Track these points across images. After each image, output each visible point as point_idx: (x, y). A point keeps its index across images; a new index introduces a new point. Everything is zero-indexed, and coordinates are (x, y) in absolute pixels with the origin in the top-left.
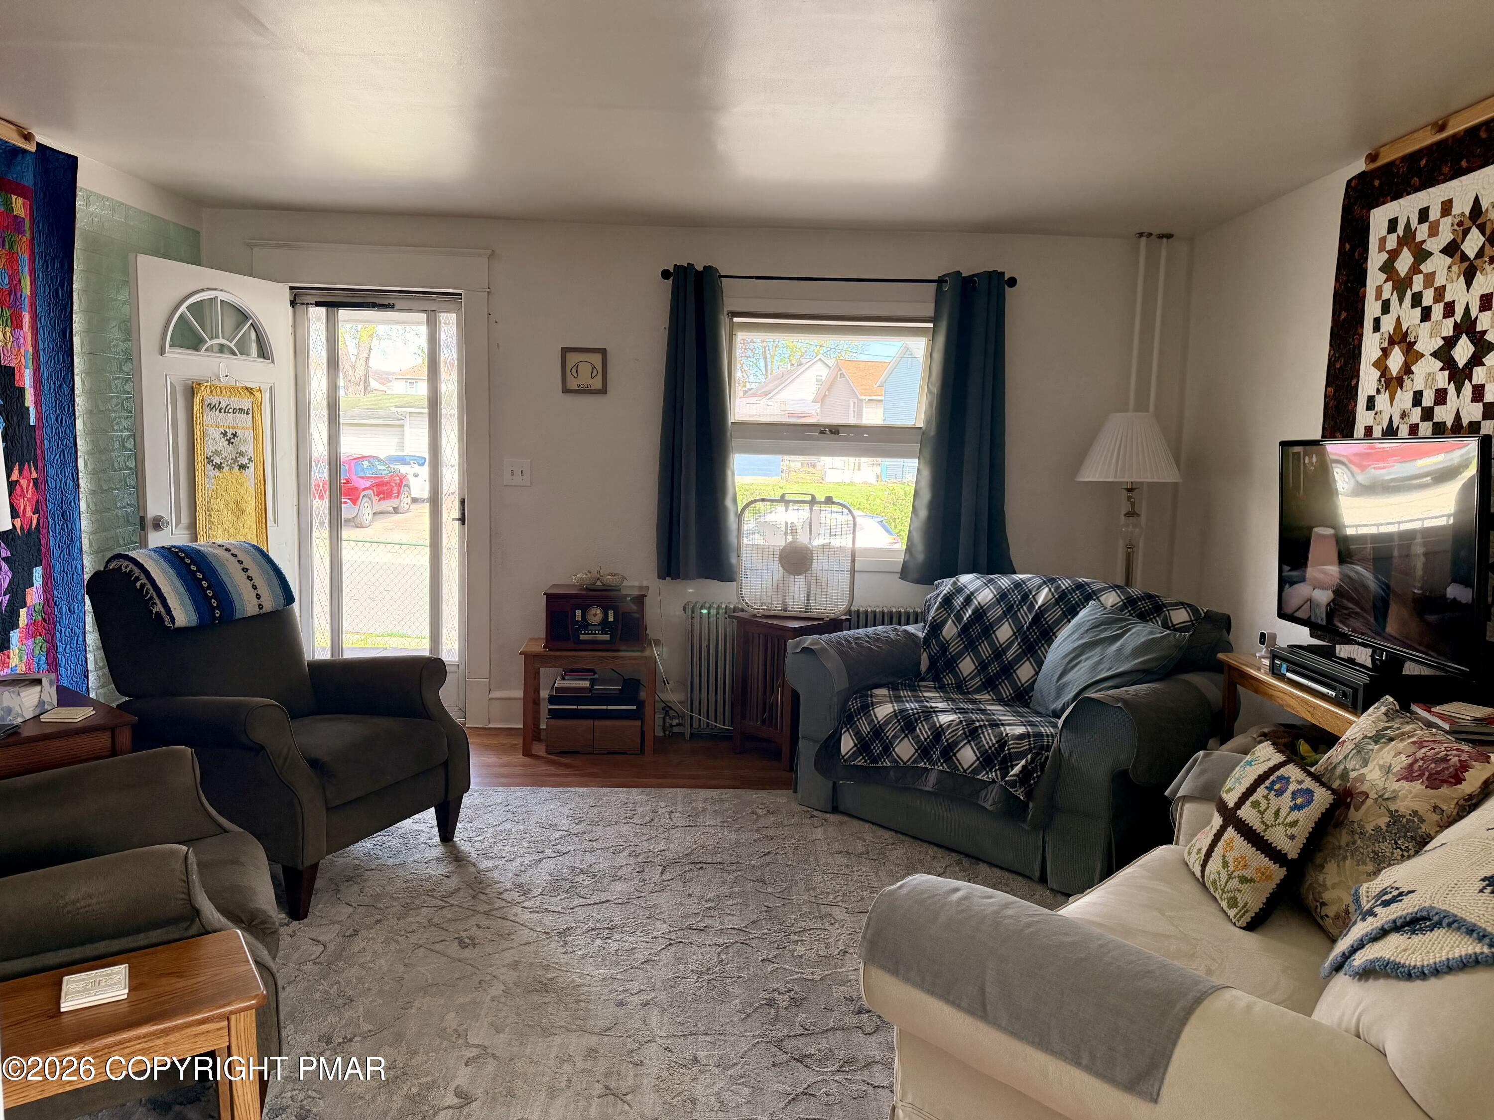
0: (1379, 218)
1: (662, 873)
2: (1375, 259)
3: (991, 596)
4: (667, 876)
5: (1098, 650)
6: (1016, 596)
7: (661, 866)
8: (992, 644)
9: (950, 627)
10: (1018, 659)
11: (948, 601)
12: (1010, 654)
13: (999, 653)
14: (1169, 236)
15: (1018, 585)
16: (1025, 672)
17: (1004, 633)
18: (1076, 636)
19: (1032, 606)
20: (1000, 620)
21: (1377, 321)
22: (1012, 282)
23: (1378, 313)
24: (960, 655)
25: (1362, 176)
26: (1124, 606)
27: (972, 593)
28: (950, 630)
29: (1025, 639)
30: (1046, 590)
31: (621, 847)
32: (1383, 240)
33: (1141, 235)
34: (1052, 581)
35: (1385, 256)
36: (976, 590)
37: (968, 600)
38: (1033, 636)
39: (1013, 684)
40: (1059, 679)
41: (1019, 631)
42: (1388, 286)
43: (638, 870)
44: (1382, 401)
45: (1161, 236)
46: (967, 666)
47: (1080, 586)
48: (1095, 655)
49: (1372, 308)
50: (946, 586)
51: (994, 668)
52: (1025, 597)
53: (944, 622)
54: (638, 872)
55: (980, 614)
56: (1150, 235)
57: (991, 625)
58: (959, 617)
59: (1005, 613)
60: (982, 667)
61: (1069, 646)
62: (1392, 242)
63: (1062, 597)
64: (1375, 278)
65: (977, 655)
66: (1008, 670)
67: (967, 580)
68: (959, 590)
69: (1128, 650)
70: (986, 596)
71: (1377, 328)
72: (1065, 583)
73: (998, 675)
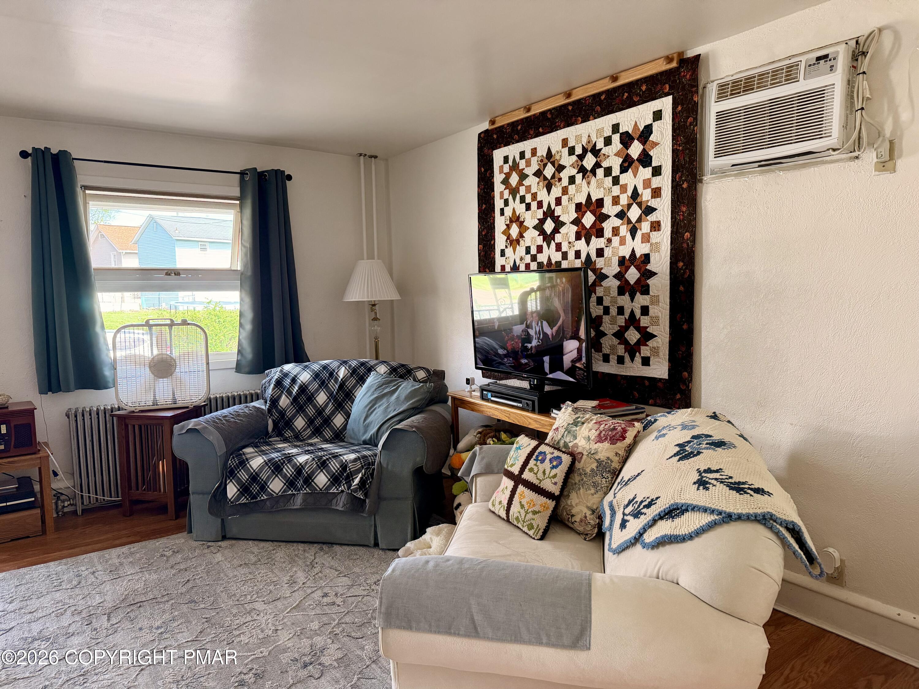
0: (498, 155)
1: (109, 620)
2: (498, 178)
3: (309, 376)
4: (113, 621)
5: (384, 400)
6: (325, 375)
7: (105, 614)
8: (315, 406)
9: (284, 399)
10: (333, 413)
11: (279, 383)
12: (328, 411)
13: (320, 411)
14: (376, 157)
15: (325, 367)
16: (338, 420)
17: (322, 398)
18: (369, 394)
19: (336, 380)
20: (317, 390)
21: (502, 210)
22: (289, 178)
23: (502, 206)
24: (294, 416)
25: (487, 131)
26: (391, 373)
27: (296, 376)
28: (284, 401)
29: (336, 400)
30: (343, 368)
31: (61, 610)
32: (501, 168)
33: (361, 155)
34: (345, 362)
35: (503, 176)
36: (298, 374)
37: (294, 380)
38: (340, 398)
39: (332, 429)
40: (365, 420)
41: (331, 396)
42: (506, 192)
43: (86, 623)
44: (509, 252)
45: (371, 157)
46: (300, 423)
47: (363, 364)
48: (384, 403)
49: (499, 204)
50: (275, 373)
51: (318, 421)
52: (331, 374)
53: (279, 397)
54: (87, 625)
55: (303, 389)
56: (366, 155)
57: (313, 395)
58: (289, 393)
59: (320, 386)
60: (310, 422)
61: (366, 401)
62: (506, 169)
63: (354, 371)
64: (498, 187)
65: (306, 415)
66: (327, 421)
67: (287, 367)
68: (286, 375)
69: (403, 397)
70: (305, 377)
71: (502, 213)
72: (354, 363)
73: (321, 425)
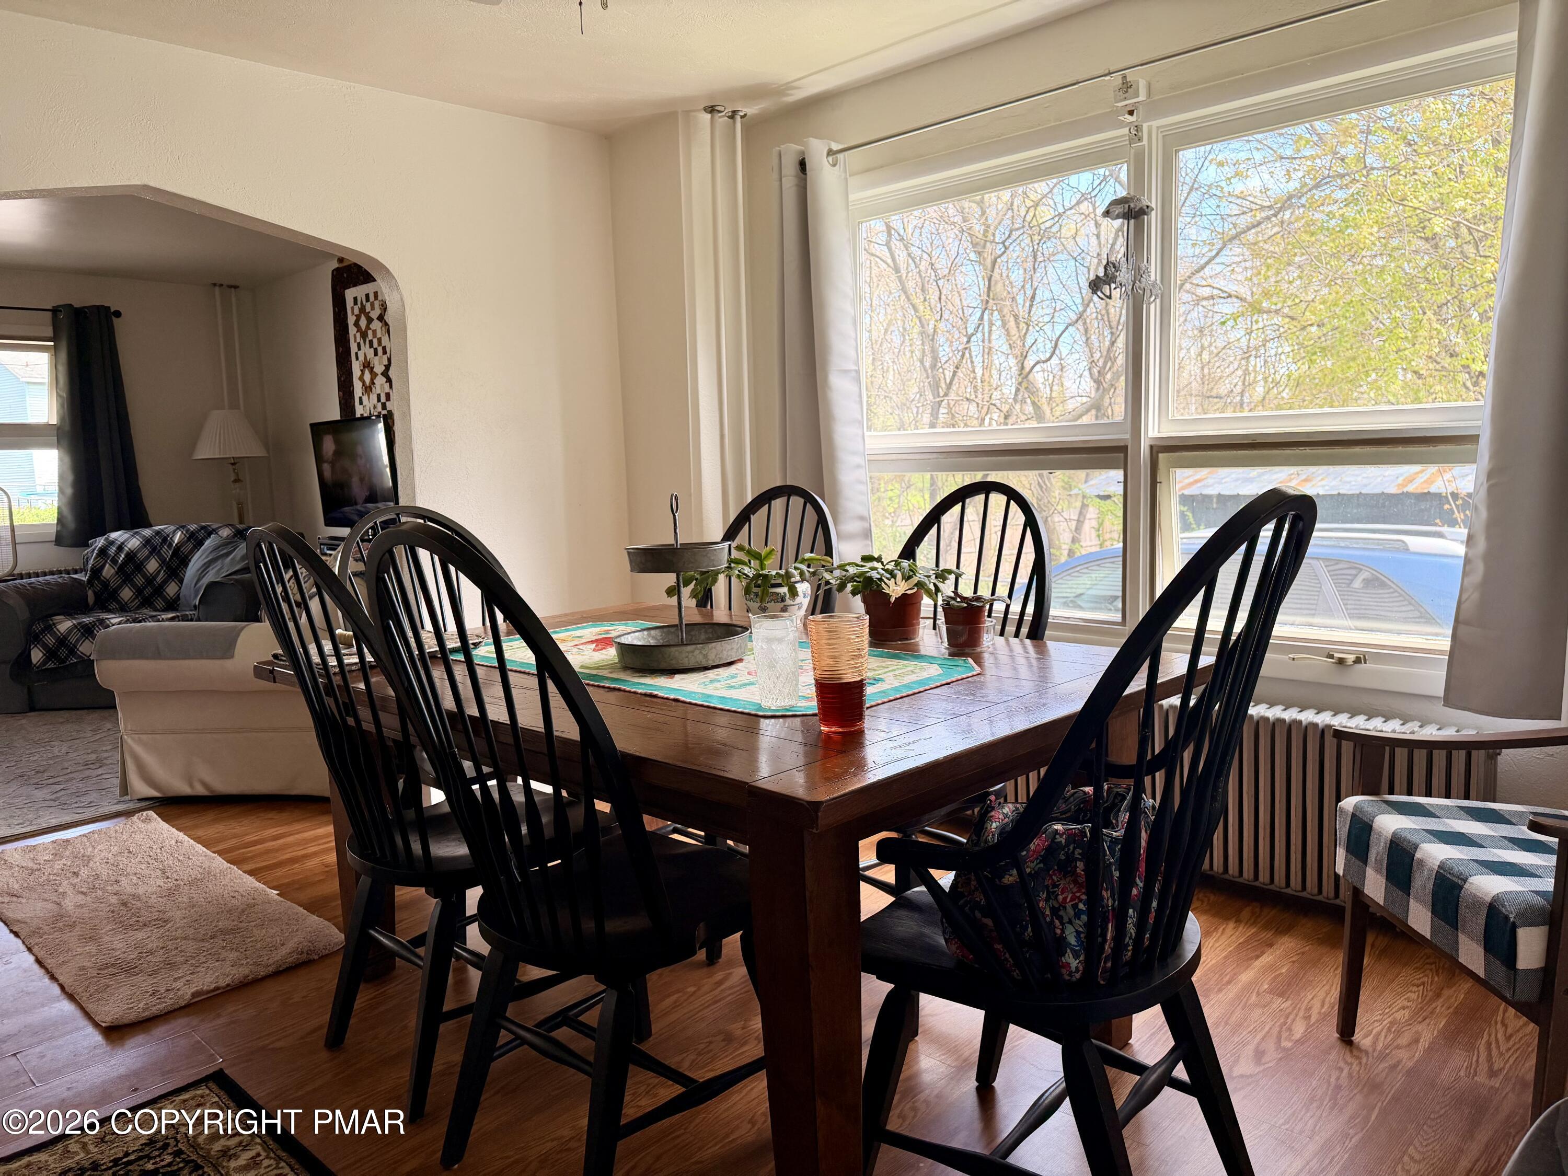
0: (350, 294)
2: (351, 320)
3: (138, 543)
5: (219, 562)
6: (158, 540)
8: (144, 576)
9: (109, 569)
10: (165, 582)
11: (103, 552)
12: (159, 579)
13: (150, 580)
14: (236, 287)
15: (158, 533)
16: (171, 589)
17: (152, 566)
18: (204, 557)
19: (170, 545)
20: (148, 558)
21: (357, 354)
22: (118, 314)
23: (356, 350)
24: (120, 587)
25: (337, 269)
26: (235, 536)
27: (123, 543)
28: (108, 571)
29: (169, 567)
30: (180, 533)
32: (352, 308)
33: (215, 285)
34: (183, 527)
35: (355, 318)
36: (125, 541)
37: (120, 548)
38: (175, 564)
39: (164, 599)
40: (196, 584)
41: (163, 562)
42: (358, 335)
44: (365, 398)
45: (230, 287)
46: (126, 594)
47: (203, 528)
48: (219, 564)
49: (354, 347)
50: (100, 542)
51: (148, 591)
52: (165, 540)
53: (103, 566)
55: (131, 556)
56: (221, 285)
57: (142, 563)
58: (114, 561)
59: (151, 553)
60: (139, 591)
61: (200, 563)
63: (192, 536)
64: (352, 330)
65: (134, 585)
66: (159, 590)
67: (114, 535)
68: (112, 543)
69: (238, 558)
70: (134, 543)
71: (357, 359)
72: (193, 527)
73: (152, 595)
